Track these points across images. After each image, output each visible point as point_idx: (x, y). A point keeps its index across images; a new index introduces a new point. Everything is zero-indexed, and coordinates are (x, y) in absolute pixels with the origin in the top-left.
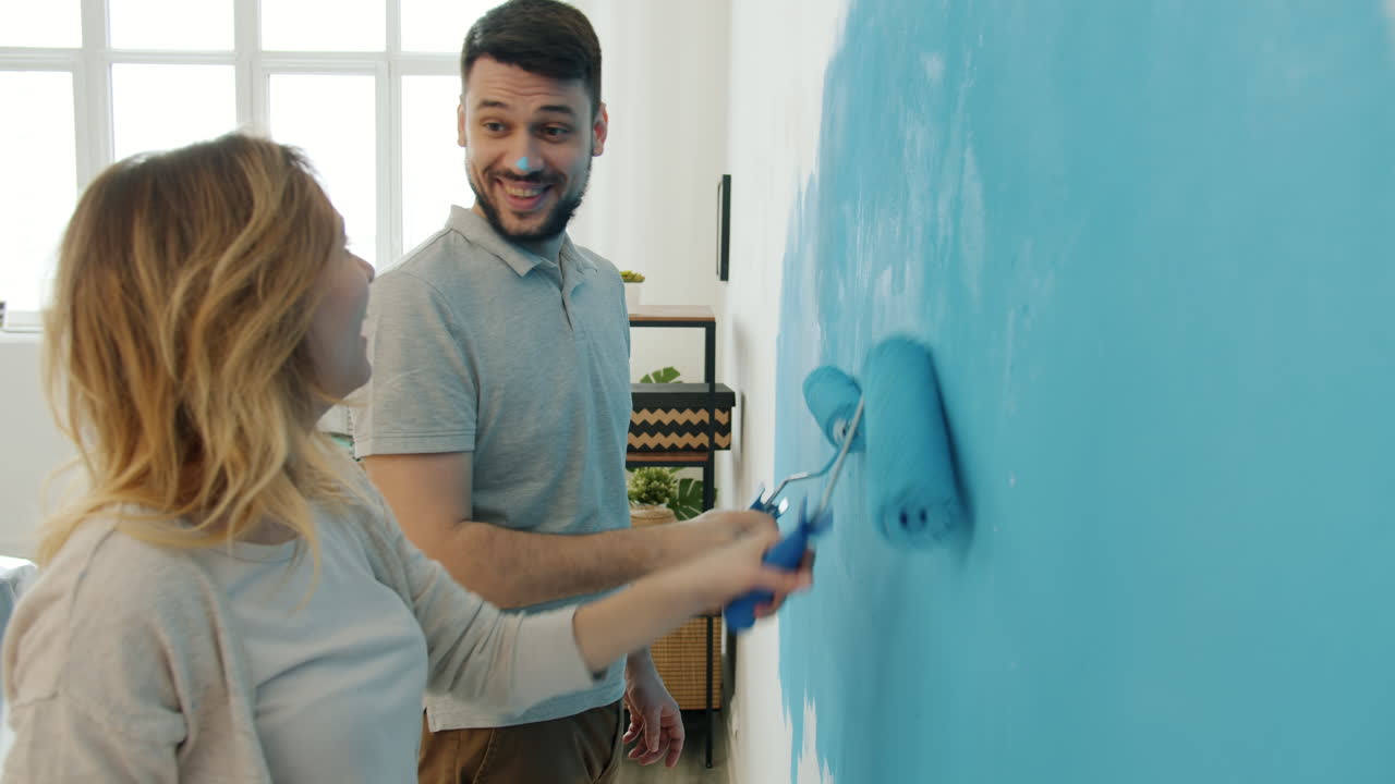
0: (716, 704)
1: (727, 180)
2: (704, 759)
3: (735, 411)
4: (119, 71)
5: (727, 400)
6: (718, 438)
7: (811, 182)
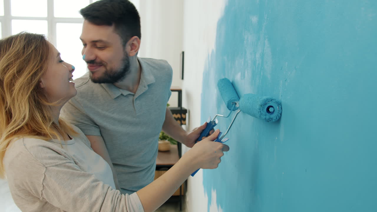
0: (182, 194)
1: (183, 53)
2: (179, 208)
3: (187, 114)
4: (13, 22)
5: (185, 111)
6: (183, 122)
7: (213, 51)
